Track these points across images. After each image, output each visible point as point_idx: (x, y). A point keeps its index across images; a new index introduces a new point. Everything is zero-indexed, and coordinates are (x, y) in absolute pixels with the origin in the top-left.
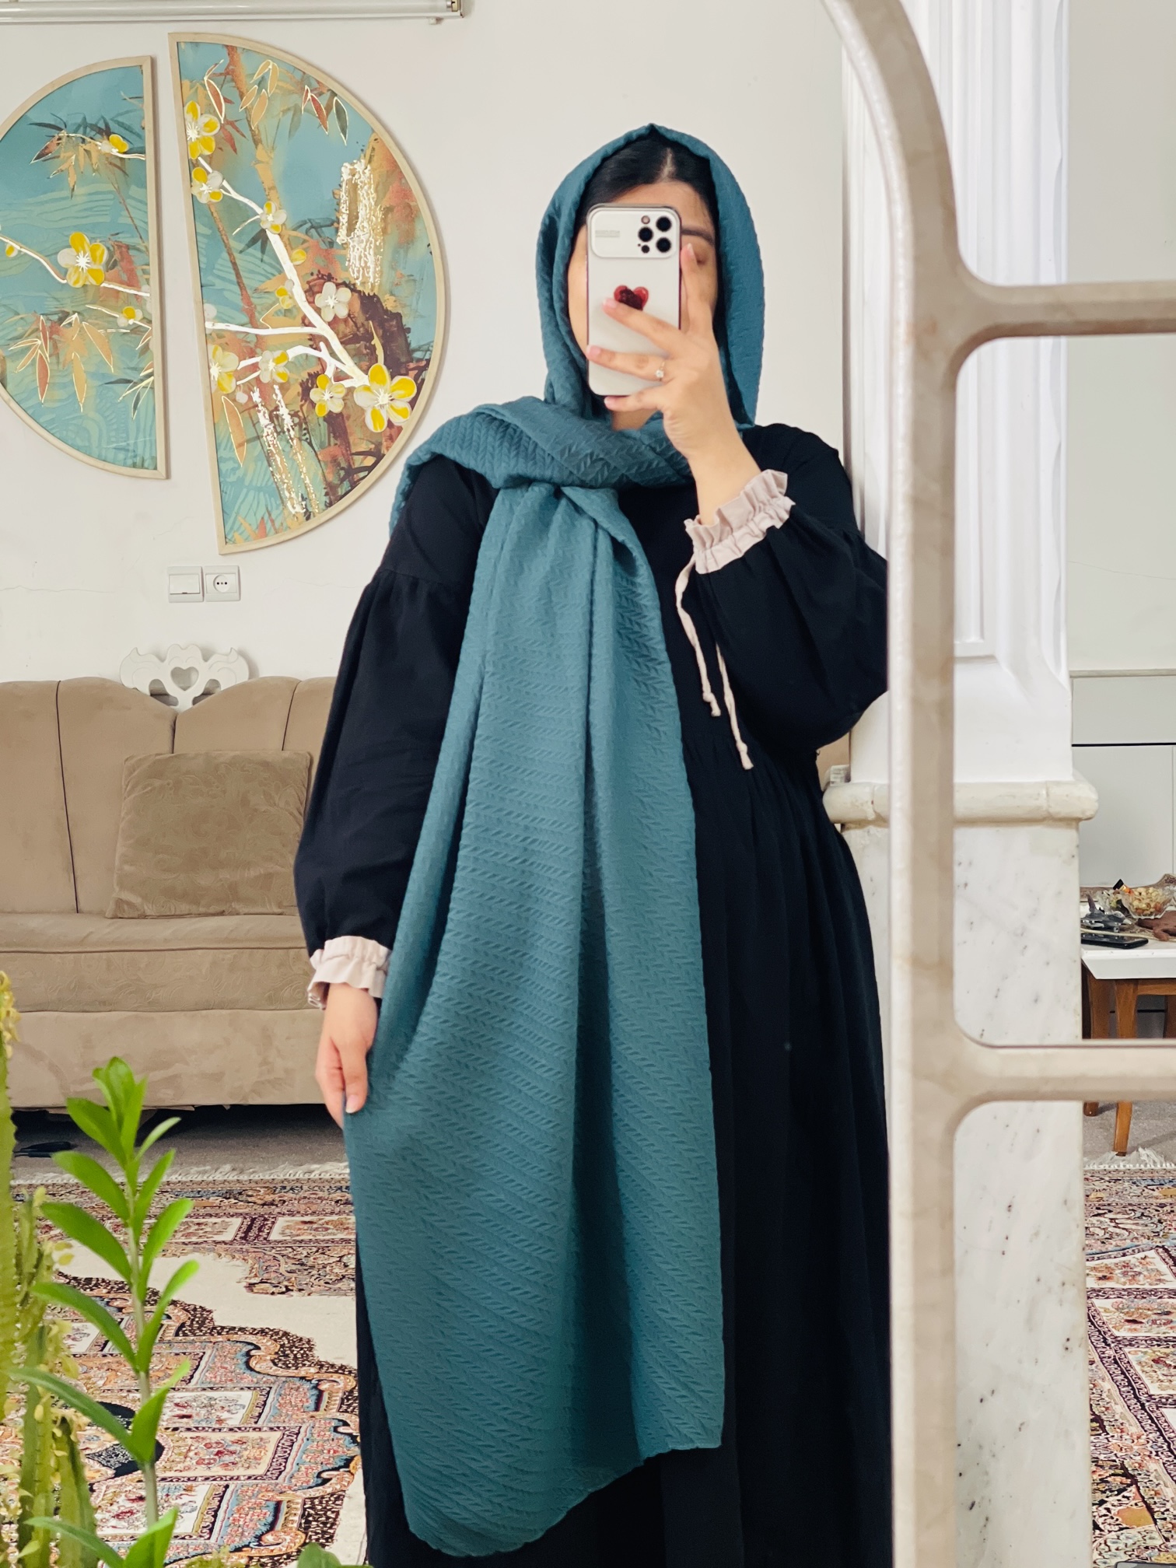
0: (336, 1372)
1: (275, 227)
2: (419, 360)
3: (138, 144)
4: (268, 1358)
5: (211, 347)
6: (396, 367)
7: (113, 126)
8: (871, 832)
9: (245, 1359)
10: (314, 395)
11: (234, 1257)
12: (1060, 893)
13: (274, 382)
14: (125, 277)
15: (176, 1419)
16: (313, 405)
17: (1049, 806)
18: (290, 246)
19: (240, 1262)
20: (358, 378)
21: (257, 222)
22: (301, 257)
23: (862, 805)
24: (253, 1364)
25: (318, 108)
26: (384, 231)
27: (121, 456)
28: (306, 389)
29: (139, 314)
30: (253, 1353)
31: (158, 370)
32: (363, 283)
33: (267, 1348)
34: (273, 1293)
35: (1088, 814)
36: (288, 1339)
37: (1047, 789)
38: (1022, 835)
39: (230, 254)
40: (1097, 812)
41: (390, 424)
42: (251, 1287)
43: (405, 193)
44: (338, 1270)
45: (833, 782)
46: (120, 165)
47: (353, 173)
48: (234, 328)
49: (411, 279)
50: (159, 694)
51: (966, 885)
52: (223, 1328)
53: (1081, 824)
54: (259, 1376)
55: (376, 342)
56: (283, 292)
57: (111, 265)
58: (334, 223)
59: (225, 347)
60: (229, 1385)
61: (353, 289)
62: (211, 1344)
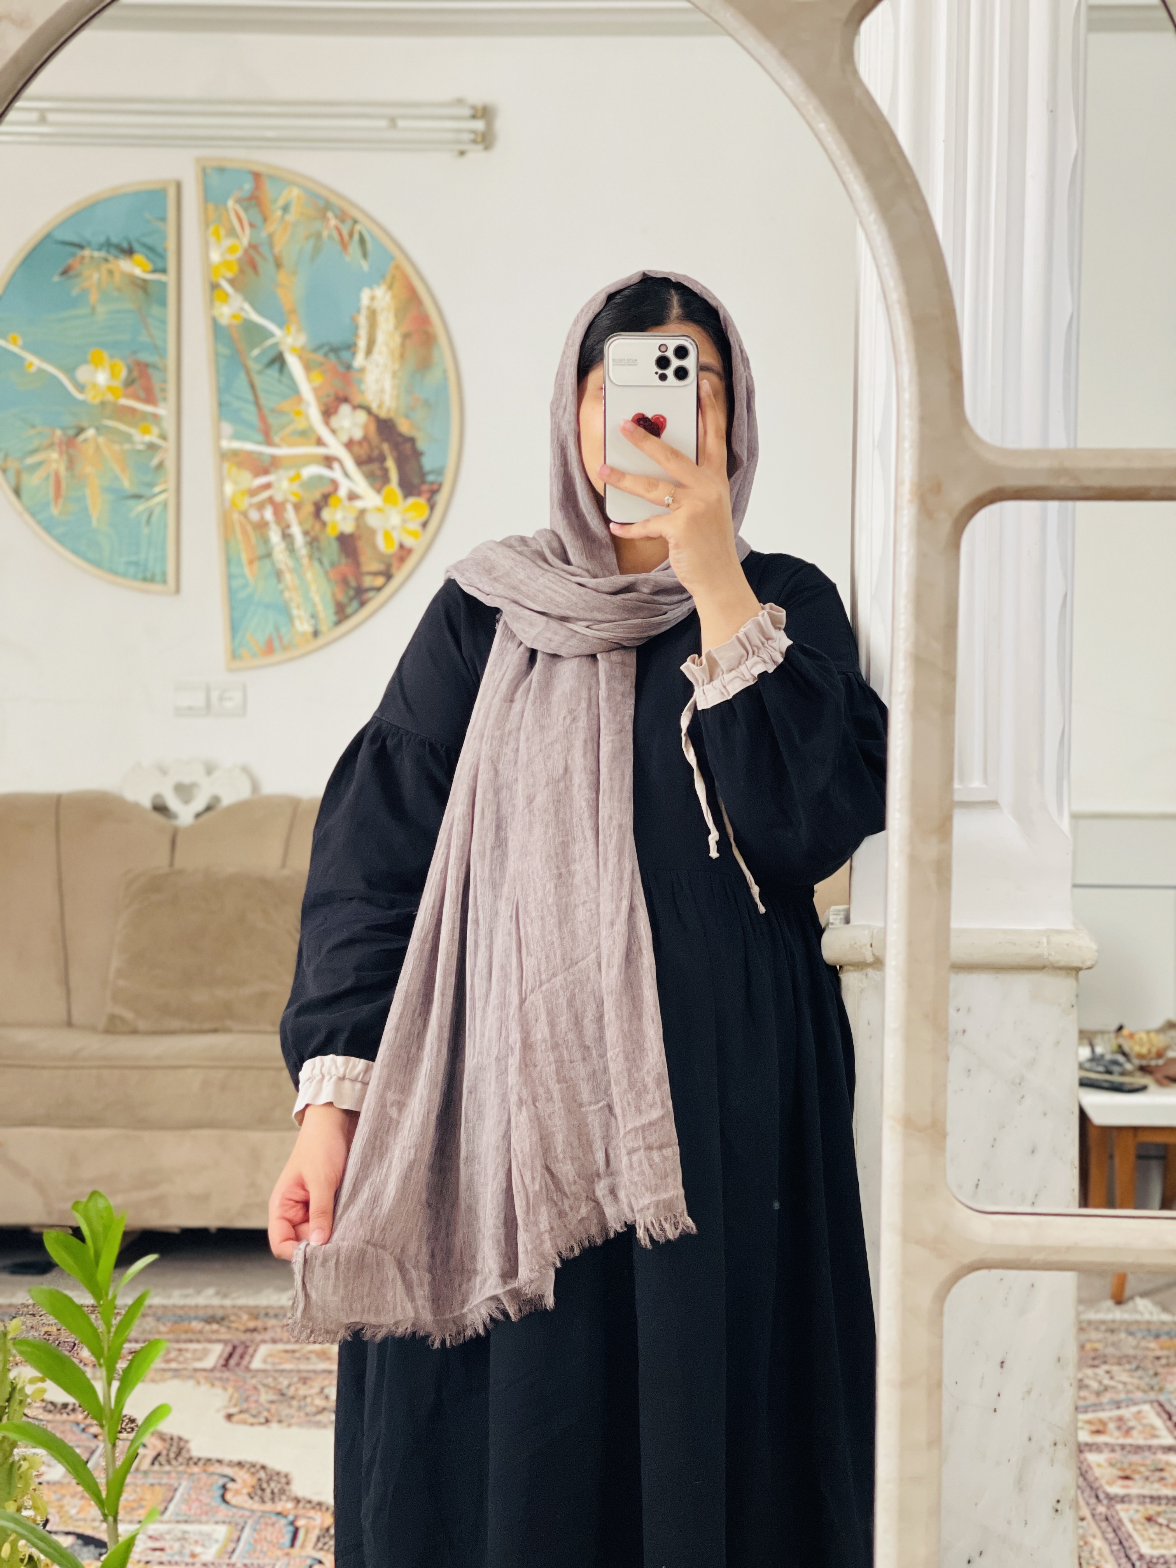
0: (313, 1508)
1: (293, 350)
2: (432, 483)
3: (160, 265)
4: (245, 1491)
5: (226, 465)
6: (409, 488)
7: (136, 246)
8: (869, 975)
9: (220, 1492)
10: (326, 514)
11: (213, 1385)
12: (1058, 1043)
13: (286, 501)
14: (142, 394)
15: (149, 1552)
16: (324, 524)
17: (1050, 954)
18: (308, 367)
19: (218, 1391)
20: (370, 498)
21: (276, 345)
22: (318, 379)
23: (861, 947)
24: (229, 1496)
25: (341, 235)
26: (402, 356)
27: (132, 570)
28: (318, 509)
29: (155, 430)
30: (230, 1485)
31: (172, 485)
32: (380, 406)
33: (244, 1481)
34: (252, 1424)
35: (1089, 964)
36: (267, 1474)
37: (1048, 937)
38: (1022, 983)
39: (248, 373)
40: (1097, 962)
41: (401, 546)
42: (229, 1417)
43: (423, 320)
44: (320, 1402)
45: (832, 924)
46: (143, 286)
47: (373, 298)
48: (249, 446)
49: (427, 404)
50: (161, 808)
51: (964, 1031)
52: (199, 1459)
53: (1081, 973)
54: (235, 1510)
55: (391, 464)
56: (299, 413)
57: (129, 383)
58: (351, 347)
59: (240, 465)
60: (204, 1518)
61: (368, 410)
62: (186, 1476)
